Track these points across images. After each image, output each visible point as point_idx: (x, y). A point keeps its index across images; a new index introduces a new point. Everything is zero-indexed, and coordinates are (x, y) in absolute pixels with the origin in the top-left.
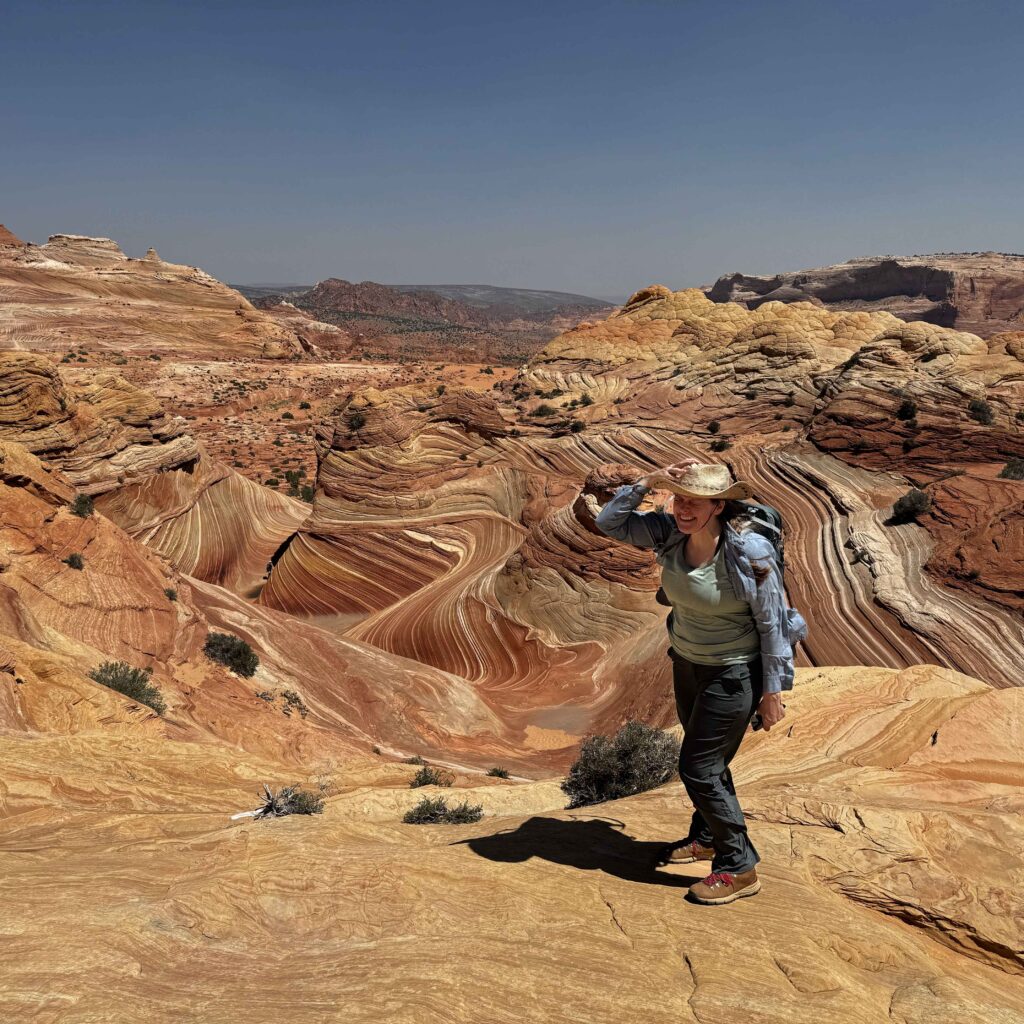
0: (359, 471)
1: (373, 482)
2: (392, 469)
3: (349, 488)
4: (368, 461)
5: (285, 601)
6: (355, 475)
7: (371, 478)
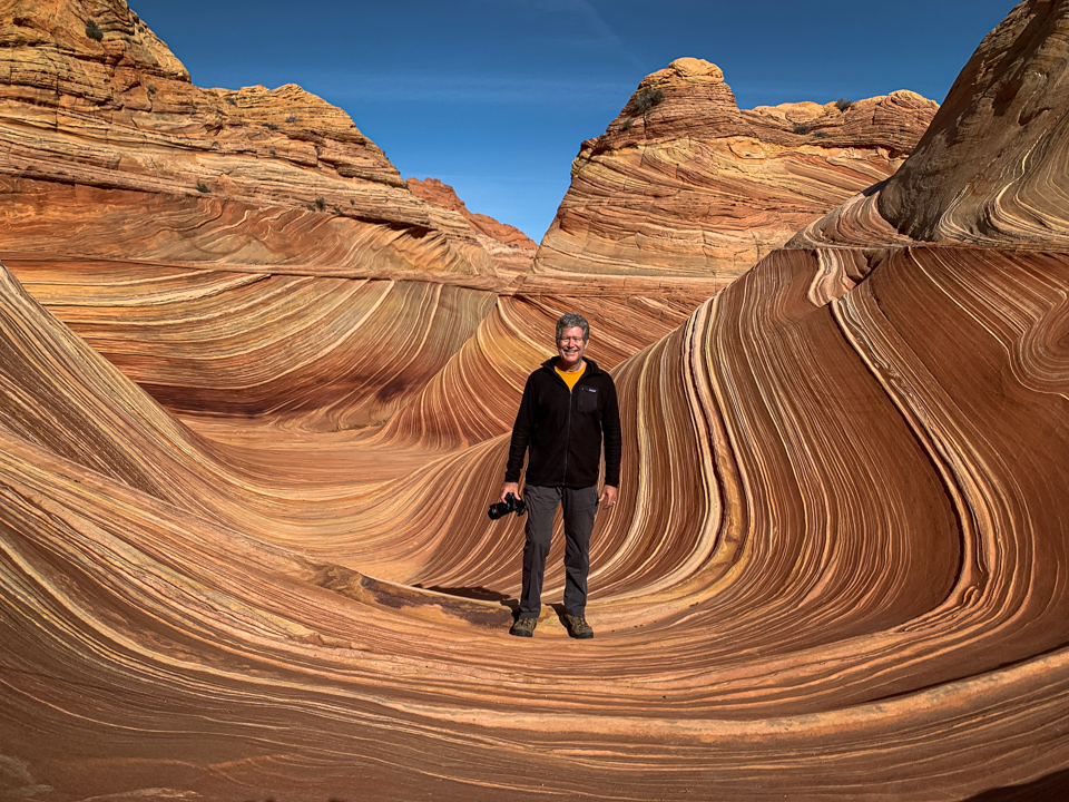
0: (635, 183)
1: (662, 203)
2: (703, 181)
3: (607, 212)
4: (654, 164)
5: (431, 417)
6: (624, 190)
7: (656, 196)
